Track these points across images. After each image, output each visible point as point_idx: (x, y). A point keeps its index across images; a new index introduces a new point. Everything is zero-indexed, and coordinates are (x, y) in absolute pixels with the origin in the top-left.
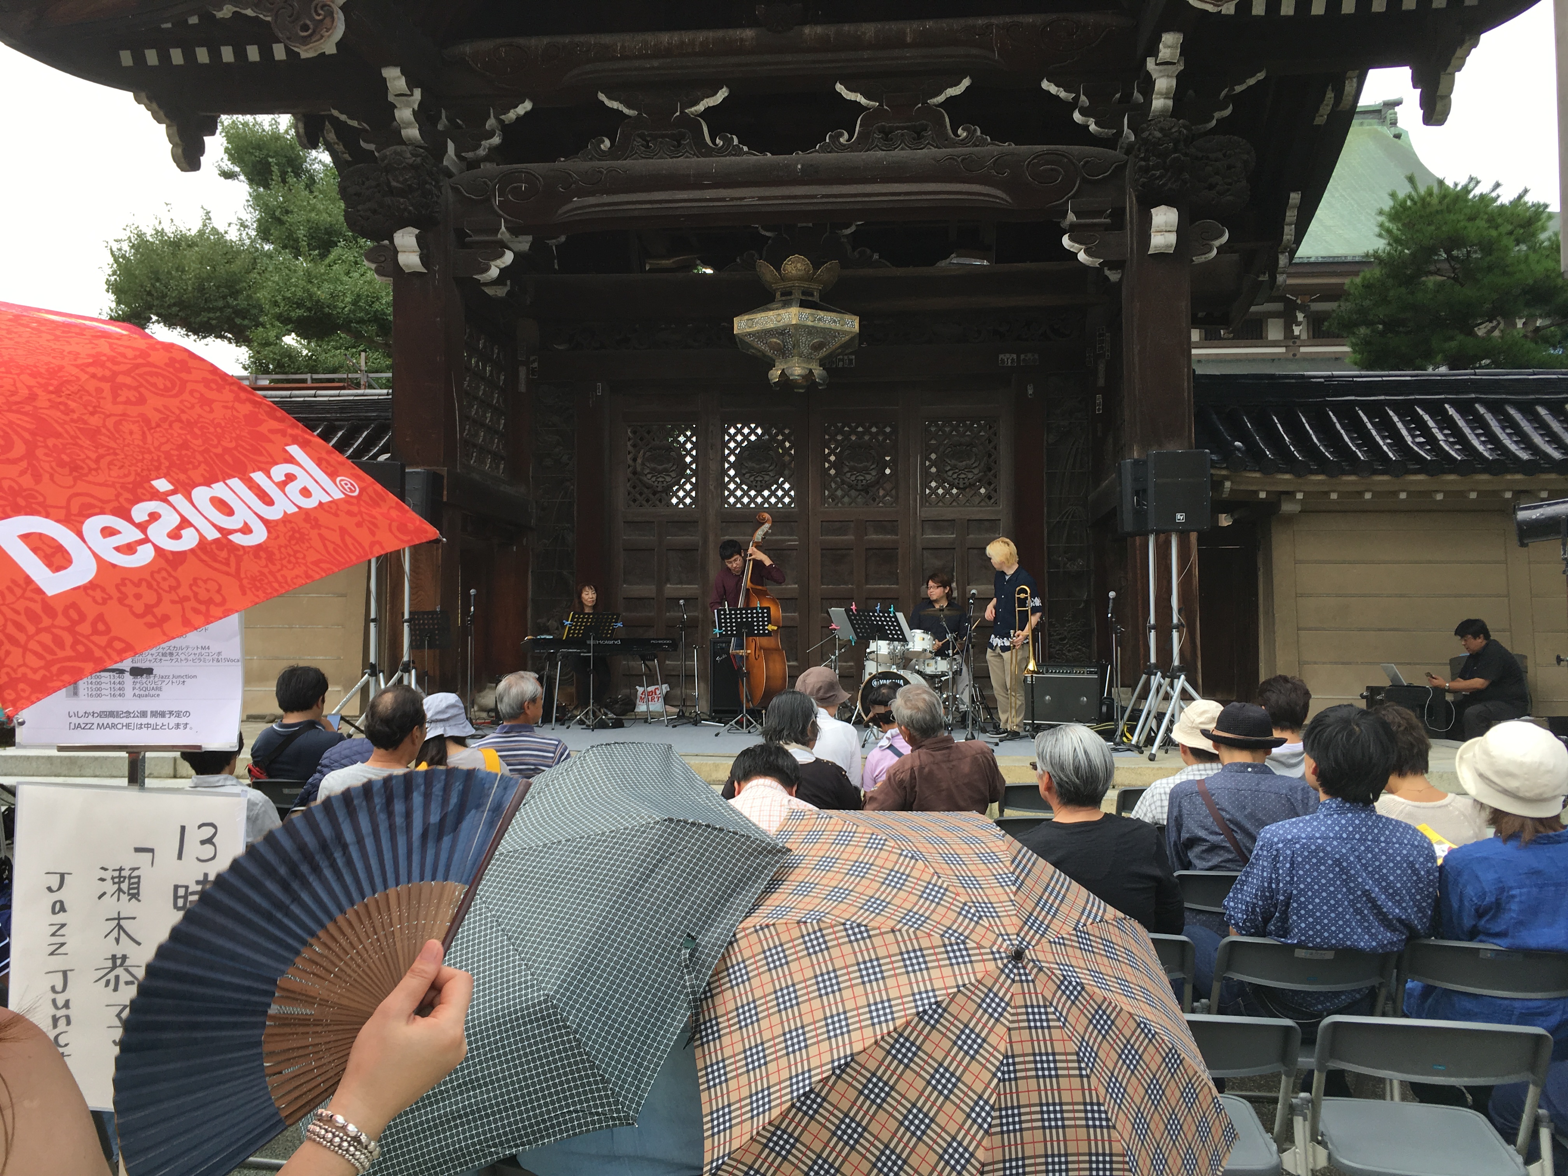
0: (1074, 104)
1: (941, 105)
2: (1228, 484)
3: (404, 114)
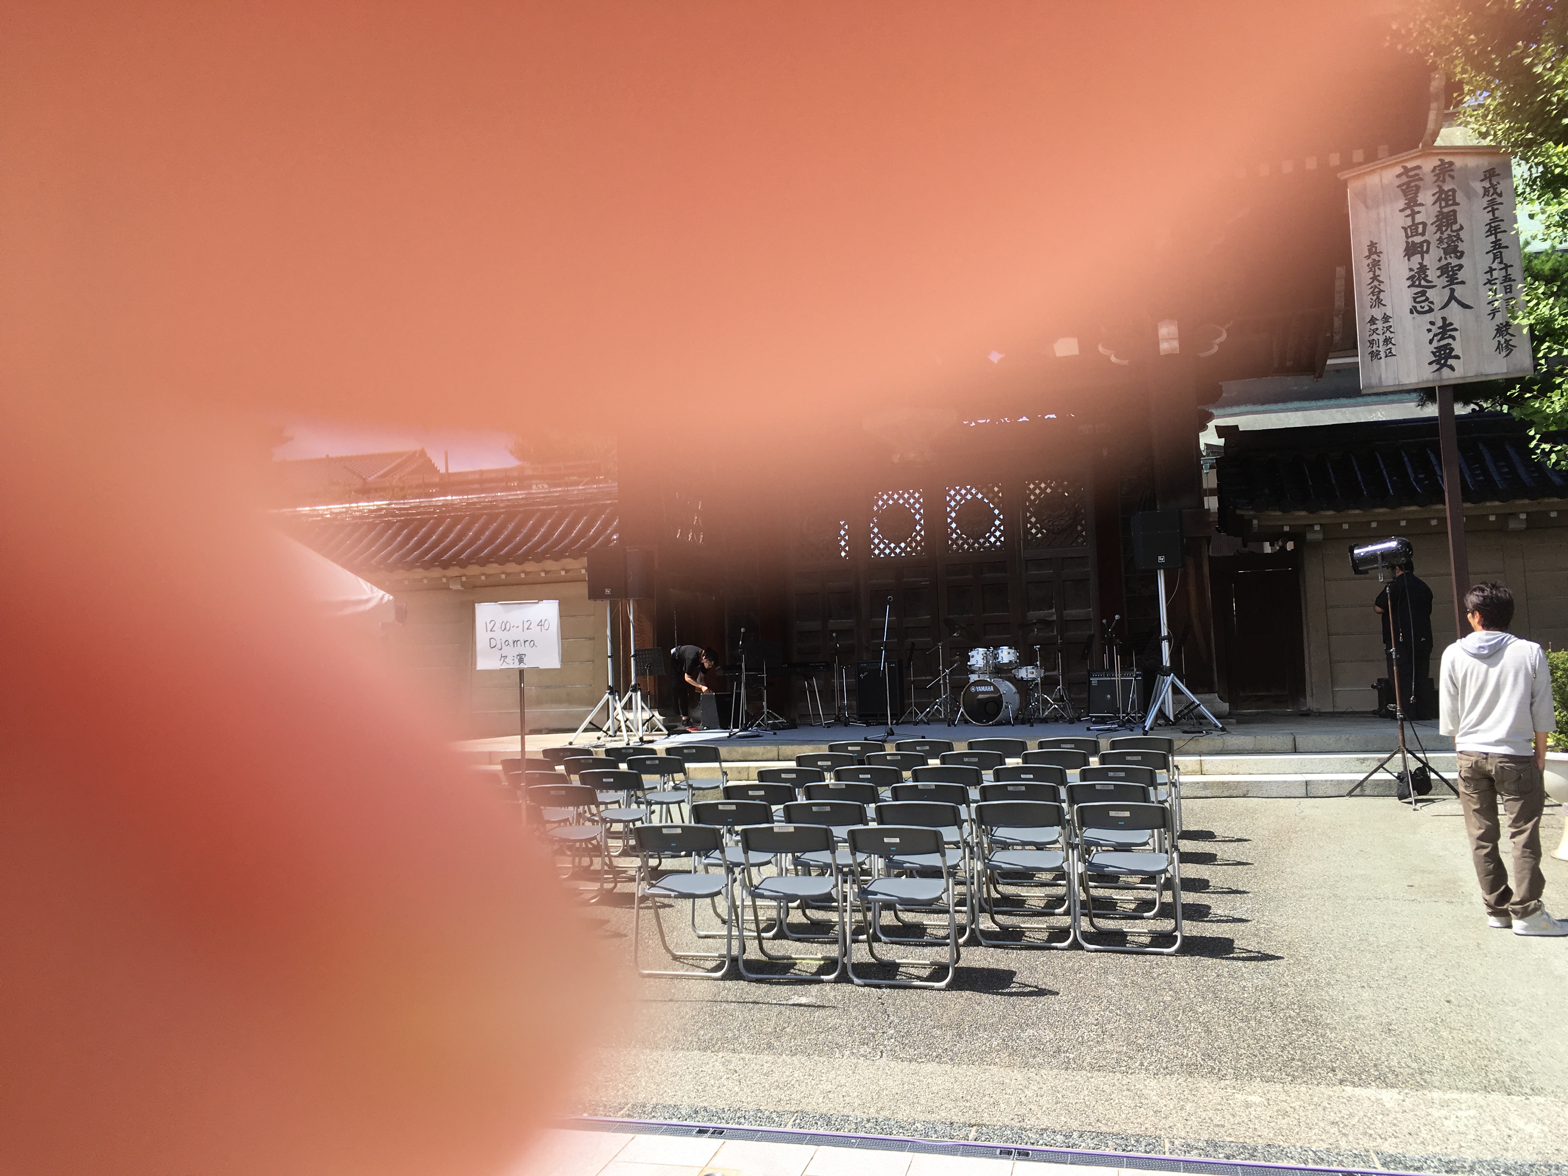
2: (1255, 522)
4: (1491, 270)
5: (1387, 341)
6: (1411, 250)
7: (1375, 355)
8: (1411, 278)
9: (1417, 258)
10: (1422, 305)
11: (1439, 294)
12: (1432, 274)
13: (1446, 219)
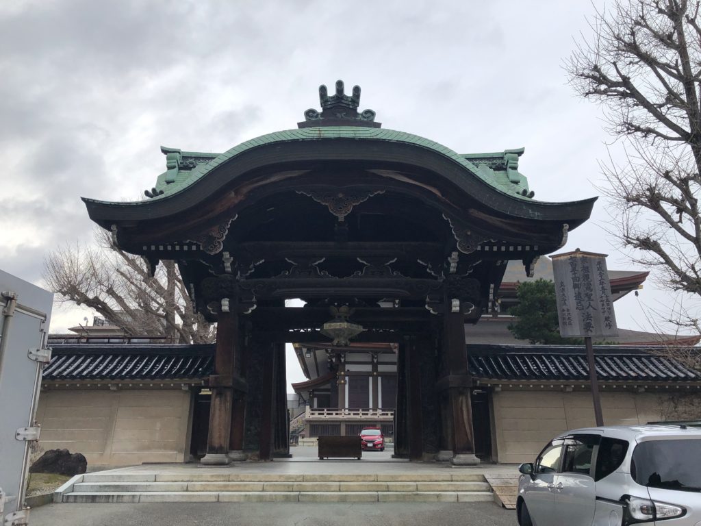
0: (427, 267)
1: (389, 265)
2: (478, 382)
3: (228, 264)
4: (602, 297)
5: (569, 318)
6: (575, 286)
7: (564, 323)
8: (575, 296)
9: (577, 289)
10: (580, 307)
11: (585, 304)
12: (583, 296)
13: (587, 277)
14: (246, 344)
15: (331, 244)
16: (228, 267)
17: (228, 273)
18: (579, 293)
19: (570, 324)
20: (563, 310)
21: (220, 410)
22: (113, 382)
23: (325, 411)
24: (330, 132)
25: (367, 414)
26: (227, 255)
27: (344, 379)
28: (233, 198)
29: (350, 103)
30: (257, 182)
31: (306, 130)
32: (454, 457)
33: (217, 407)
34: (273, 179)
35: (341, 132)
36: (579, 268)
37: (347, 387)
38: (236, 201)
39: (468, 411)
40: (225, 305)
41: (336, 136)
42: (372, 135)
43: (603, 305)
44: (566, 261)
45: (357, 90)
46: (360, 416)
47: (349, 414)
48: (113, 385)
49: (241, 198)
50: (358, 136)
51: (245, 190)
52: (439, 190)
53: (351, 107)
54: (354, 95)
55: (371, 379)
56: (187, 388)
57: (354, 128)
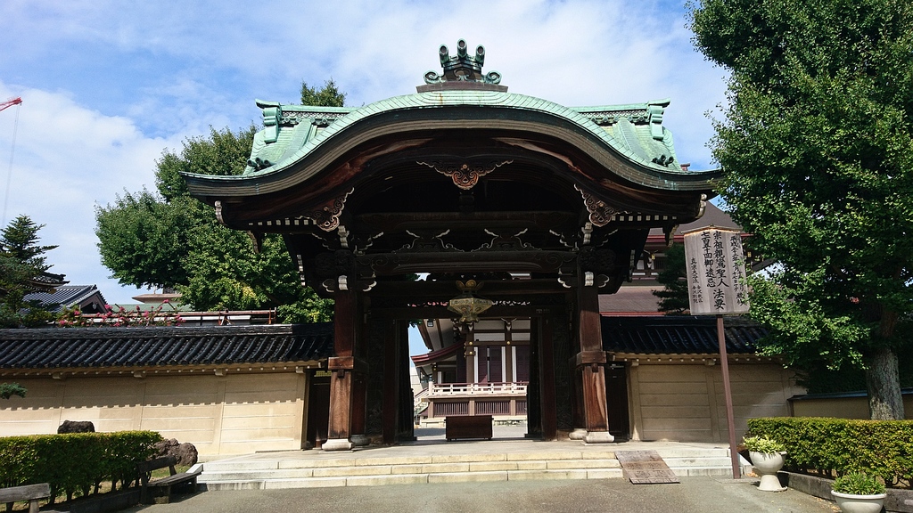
0: (560, 237)
1: (519, 237)
2: (614, 357)
3: (344, 239)
4: (735, 273)
5: (700, 296)
6: (707, 263)
7: (695, 301)
8: (707, 273)
9: (709, 266)
10: (711, 284)
11: (717, 281)
12: (715, 272)
13: (719, 253)
14: (365, 322)
15: (457, 214)
16: (344, 242)
17: (345, 248)
18: (711, 270)
19: (700, 301)
20: (694, 288)
21: (341, 394)
22: (219, 367)
23: (452, 387)
24: (453, 97)
25: (500, 389)
26: (343, 229)
27: (473, 350)
28: (349, 170)
29: (474, 64)
30: (374, 152)
31: (427, 95)
32: (587, 435)
33: (338, 391)
34: (391, 149)
35: (464, 98)
36: (712, 243)
37: (476, 359)
38: (352, 174)
39: (602, 388)
40: (343, 283)
41: (459, 103)
42: (498, 101)
43: (736, 281)
44: (697, 237)
45: (480, 49)
46: (492, 392)
47: (480, 389)
48: (219, 370)
49: (357, 169)
50: (482, 103)
51: (362, 161)
52: (571, 159)
53: (474, 68)
54: (477, 56)
55: (503, 349)
56: (302, 372)
57: (479, 93)
